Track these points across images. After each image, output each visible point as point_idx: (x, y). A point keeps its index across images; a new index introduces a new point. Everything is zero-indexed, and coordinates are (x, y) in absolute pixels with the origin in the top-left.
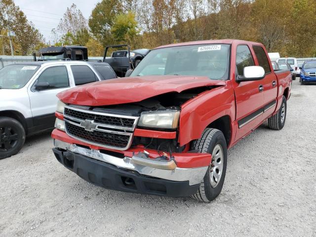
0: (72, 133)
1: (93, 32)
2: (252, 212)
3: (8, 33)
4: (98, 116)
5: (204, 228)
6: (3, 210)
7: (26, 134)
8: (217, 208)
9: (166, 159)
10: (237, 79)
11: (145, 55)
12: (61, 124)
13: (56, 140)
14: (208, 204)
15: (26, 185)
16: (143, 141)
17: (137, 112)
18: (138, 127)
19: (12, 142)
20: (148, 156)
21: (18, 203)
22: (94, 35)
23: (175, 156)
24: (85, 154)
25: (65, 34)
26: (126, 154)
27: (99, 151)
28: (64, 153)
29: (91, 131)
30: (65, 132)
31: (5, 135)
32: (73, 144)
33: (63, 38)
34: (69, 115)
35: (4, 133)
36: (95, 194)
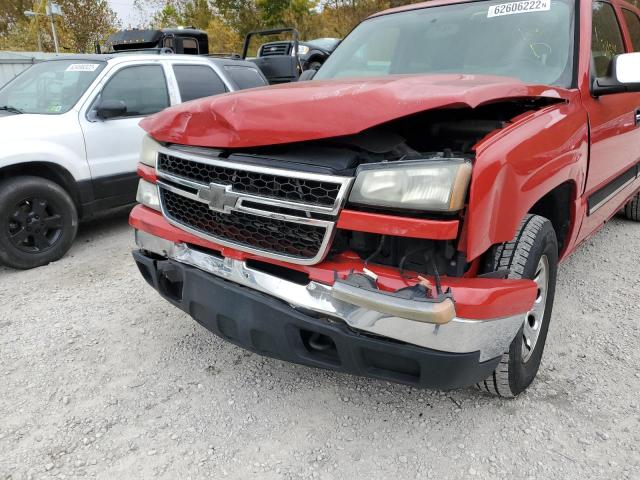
0: (178, 217)
1: (219, 6)
2: (626, 430)
3: (47, 8)
4: (242, 173)
5: (510, 468)
6: (22, 390)
7: (80, 216)
8: (532, 414)
9: (426, 294)
10: (595, 87)
11: (331, 53)
12: (150, 195)
13: (139, 232)
14: (509, 403)
15: (77, 332)
16: (358, 242)
17: (344, 164)
18: (348, 205)
19: (51, 232)
20: (375, 285)
21: (57, 373)
22: (221, 12)
23: (452, 288)
24: (210, 268)
25: (161, 10)
26: (313, 273)
27: (244, 264)
28: (160, 263)
29: (224, 212)
30: (160, 213)
31: (35, 216)
32: (181, 242)
33: (156, 19)
34: (170, 170)
35: (32, 214)
36: (231, 359)
